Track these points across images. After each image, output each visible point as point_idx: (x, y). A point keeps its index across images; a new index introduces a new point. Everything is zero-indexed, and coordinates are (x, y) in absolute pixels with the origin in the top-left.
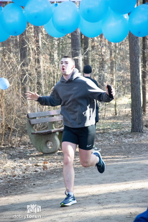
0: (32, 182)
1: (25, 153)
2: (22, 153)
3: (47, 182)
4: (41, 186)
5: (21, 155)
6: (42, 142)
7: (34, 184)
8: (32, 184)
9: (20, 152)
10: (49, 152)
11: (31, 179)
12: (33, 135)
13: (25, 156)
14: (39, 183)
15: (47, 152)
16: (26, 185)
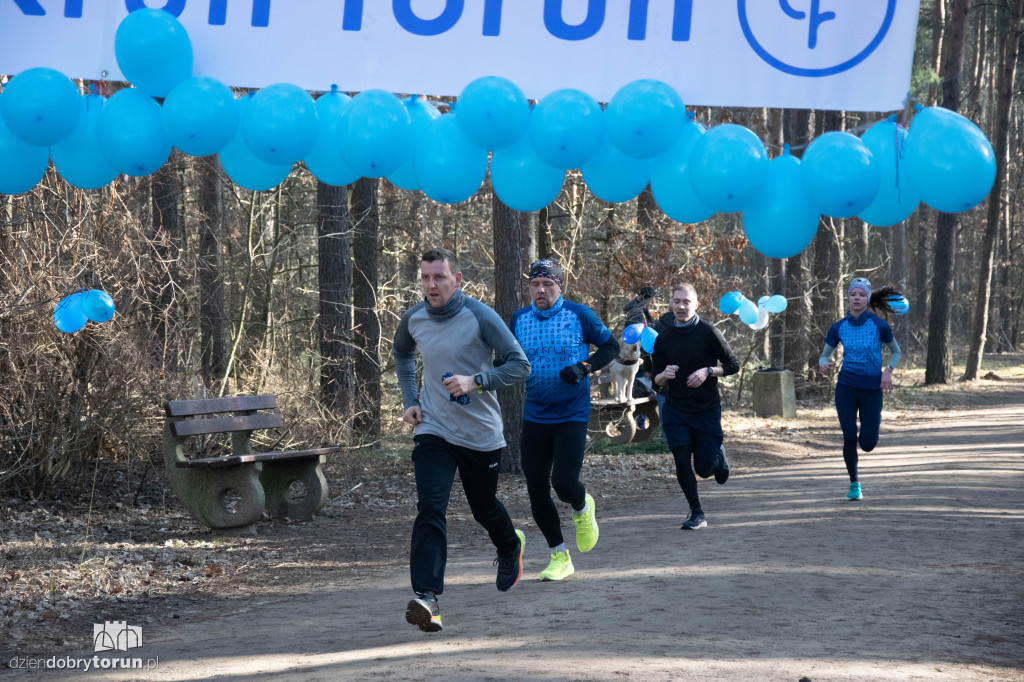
0: (170, 610)
1: (152, 527)
2: (144, 525)
3: (217, 611)
4: (196, 620)
5: (139, 532)
6: (209, 492)
7: (176, 617)
8: (171, 615)
9: (138, 523)
10: (229, 525)
11: (166, 601)
12: (182, 469)
13: (154, 535)
14: (191, 612)
15: (223, 525)
16: (149, 619)
